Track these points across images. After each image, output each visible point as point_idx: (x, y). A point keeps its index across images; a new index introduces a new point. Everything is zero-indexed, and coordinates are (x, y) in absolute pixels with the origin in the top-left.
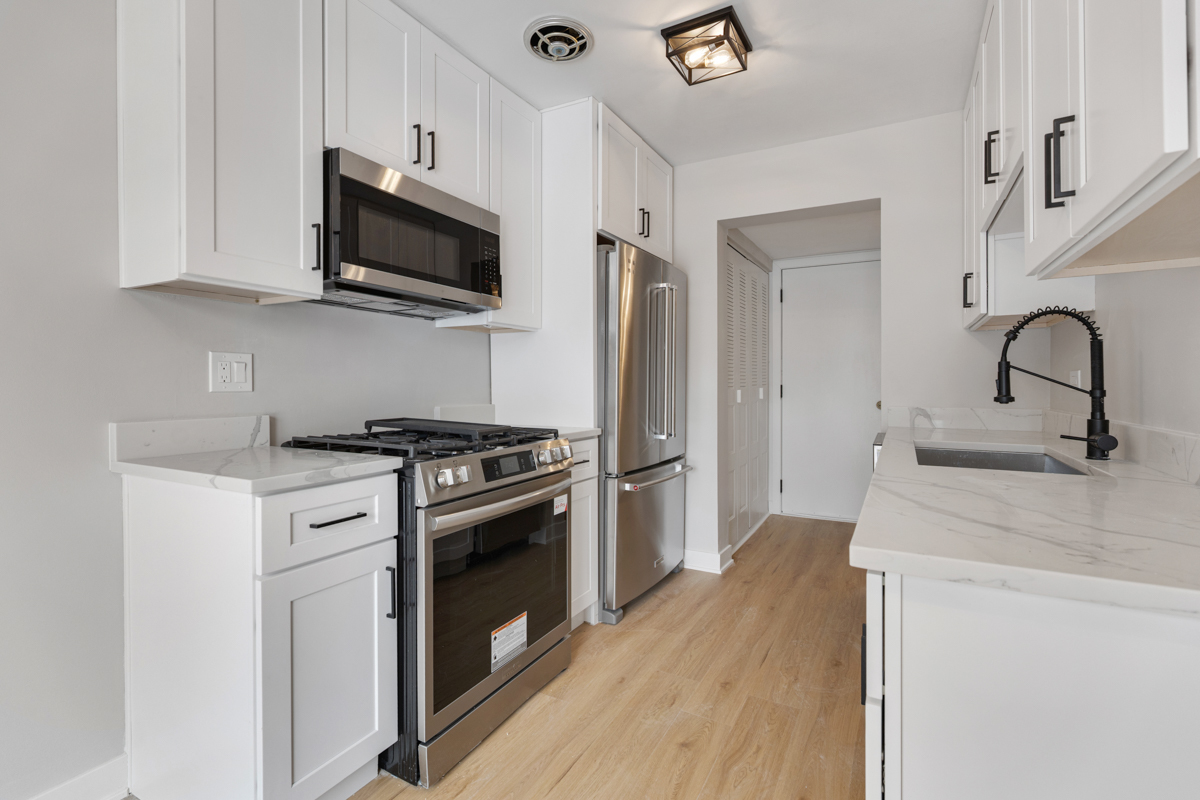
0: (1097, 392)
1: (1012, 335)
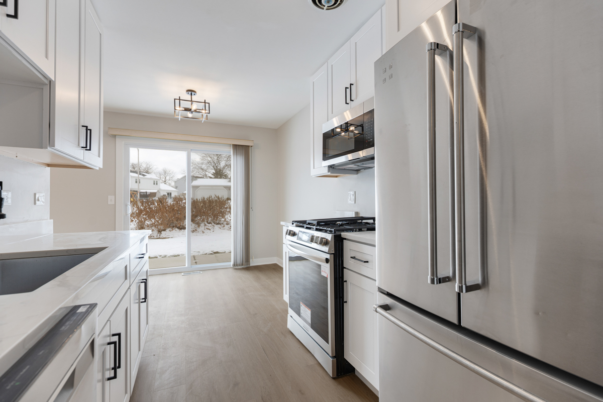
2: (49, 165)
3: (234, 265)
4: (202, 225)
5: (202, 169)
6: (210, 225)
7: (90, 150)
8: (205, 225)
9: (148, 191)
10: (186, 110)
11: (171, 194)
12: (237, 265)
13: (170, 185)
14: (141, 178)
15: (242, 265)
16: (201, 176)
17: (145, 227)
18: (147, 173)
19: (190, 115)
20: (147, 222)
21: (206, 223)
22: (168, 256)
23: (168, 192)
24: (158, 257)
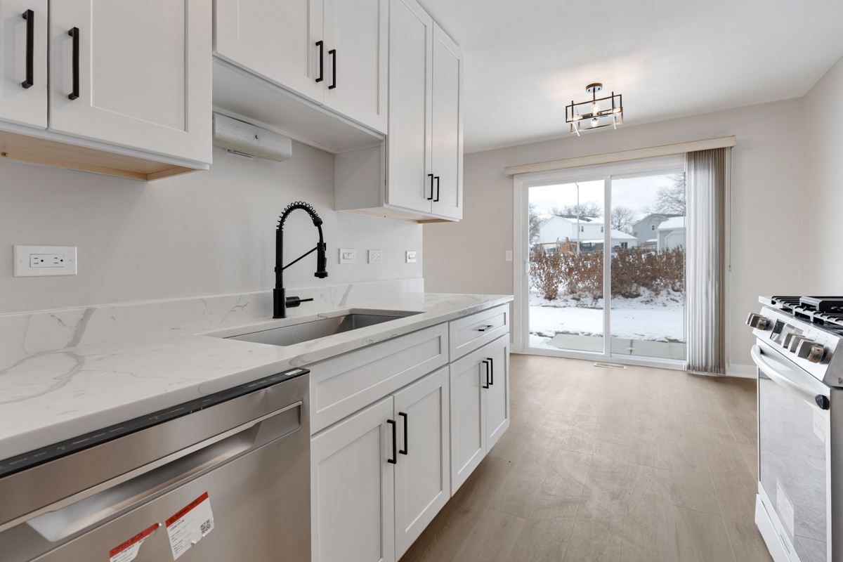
2: (419, 222)
3: (689, 367)
4: (664, 292)
5: (679, 202)
6: (679, 293)
7: (438, 200)
8: (669, 293)
9: (592, 242)
10: (585, 117)
11: (626, 244)
12: (694, 368)
13: (626, 231)
14: (585, 224)
15: (706, 370)
16: (676, 213)
17: (577, 291)
18: (593, 217)
19: (594, 124)
20: (580, 285)
21: (670, 290)
22: (593, 334)
23: (622, 242)
24: (580, 334)
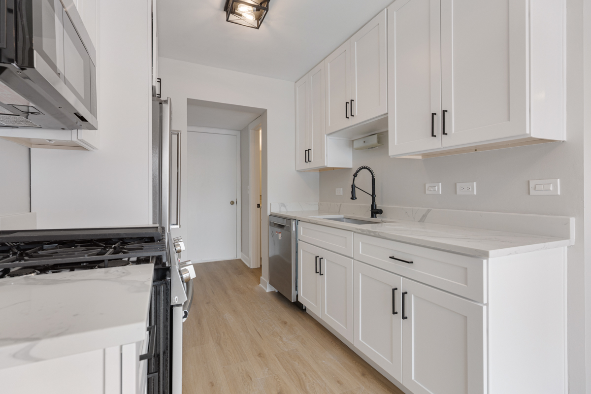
0: (373, 195)
1: (355, 175)
